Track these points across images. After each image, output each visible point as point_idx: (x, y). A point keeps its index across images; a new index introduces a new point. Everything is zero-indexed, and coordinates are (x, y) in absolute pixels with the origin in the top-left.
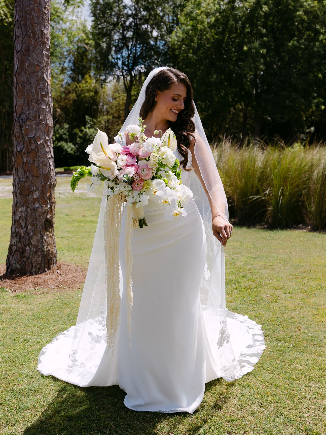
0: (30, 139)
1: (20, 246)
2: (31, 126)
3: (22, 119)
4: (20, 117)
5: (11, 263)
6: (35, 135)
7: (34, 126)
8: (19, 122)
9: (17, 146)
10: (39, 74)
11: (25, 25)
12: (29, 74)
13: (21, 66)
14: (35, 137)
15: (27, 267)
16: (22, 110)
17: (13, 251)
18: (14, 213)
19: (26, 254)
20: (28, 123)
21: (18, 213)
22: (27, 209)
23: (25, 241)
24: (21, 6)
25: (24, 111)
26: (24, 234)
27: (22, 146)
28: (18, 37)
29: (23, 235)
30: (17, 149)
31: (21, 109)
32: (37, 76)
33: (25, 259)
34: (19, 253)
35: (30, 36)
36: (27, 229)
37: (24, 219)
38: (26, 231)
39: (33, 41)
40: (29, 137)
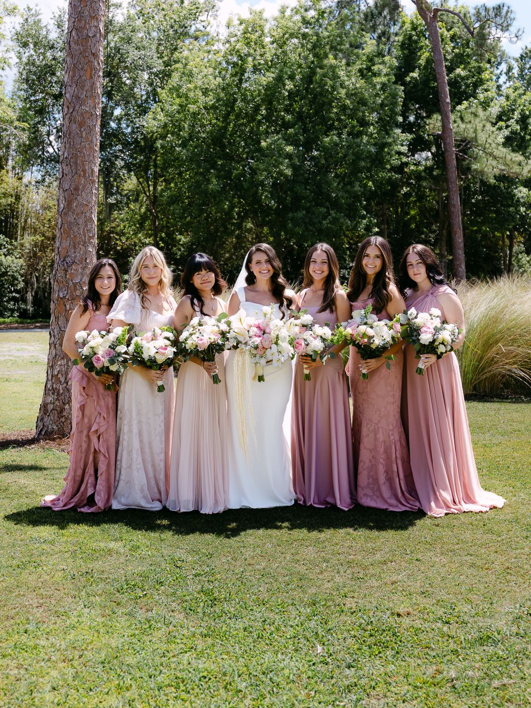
0: (75, 285)
1: (58, 404)
2: (77, 270)
3: (67, 263)
4: (64, 260)
5: (45, 424)
6: (81, 280)
7: (80, 270)
8: (63, 265)
9: (59, 291)
10: (88, 214)
11: (76, 163)
12: (78, 214)
13: (68, 205)
14: (81, 282)
15: (65, 429)
16: (68, 252)
17: (49, 410)
18: (51, 367)
19: (65, 414)
20: (74, 267)
21: (57, 367)
22: (67, 362)
23: (65, 398)
24: (72, 143)
25: (69, 253)
26: (64, 390)
27: (66, 292)
28: (66, 175)
29: (61, 392)
30: (59, 295)
31: (66, 252)
32: (85, 216)
33: (63, 419)
34: (56, 412)
35: (80, 176)
36: (67, 384)
37: (64, 373)
38: (66, 387)
39: (83, 180)
40: (74, 282)
